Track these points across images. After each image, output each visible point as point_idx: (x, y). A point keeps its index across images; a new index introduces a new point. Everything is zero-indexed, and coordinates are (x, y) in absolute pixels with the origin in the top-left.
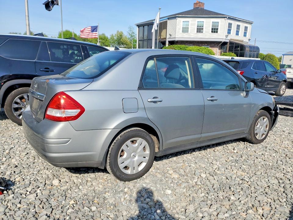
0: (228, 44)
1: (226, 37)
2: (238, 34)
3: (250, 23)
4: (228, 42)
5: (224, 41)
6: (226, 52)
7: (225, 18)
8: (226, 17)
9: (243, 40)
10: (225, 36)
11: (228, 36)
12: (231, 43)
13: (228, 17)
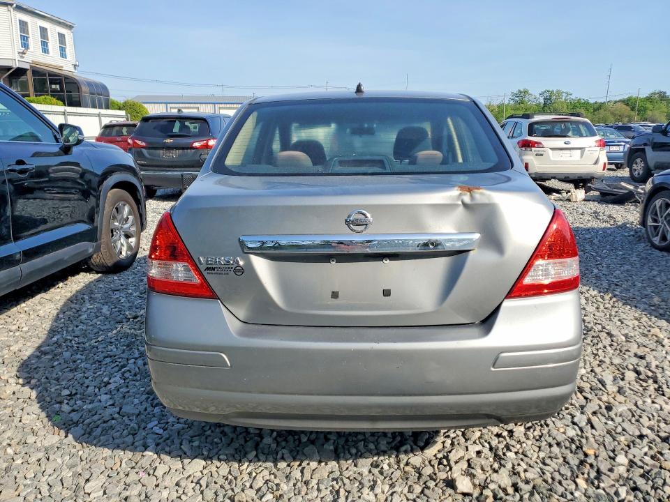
0: (29, 73)
1: (23, 57)
2: (48, 50)
3: (67, 25)
4: (27, 70)
5: (18, 66)
6: (28, 96)
7: (9, 6)
8: (11, 5)
9: (62, 67)
10: (17, 54)
11: (25, 54)
12: (36, 72)
13: (15, 5)
